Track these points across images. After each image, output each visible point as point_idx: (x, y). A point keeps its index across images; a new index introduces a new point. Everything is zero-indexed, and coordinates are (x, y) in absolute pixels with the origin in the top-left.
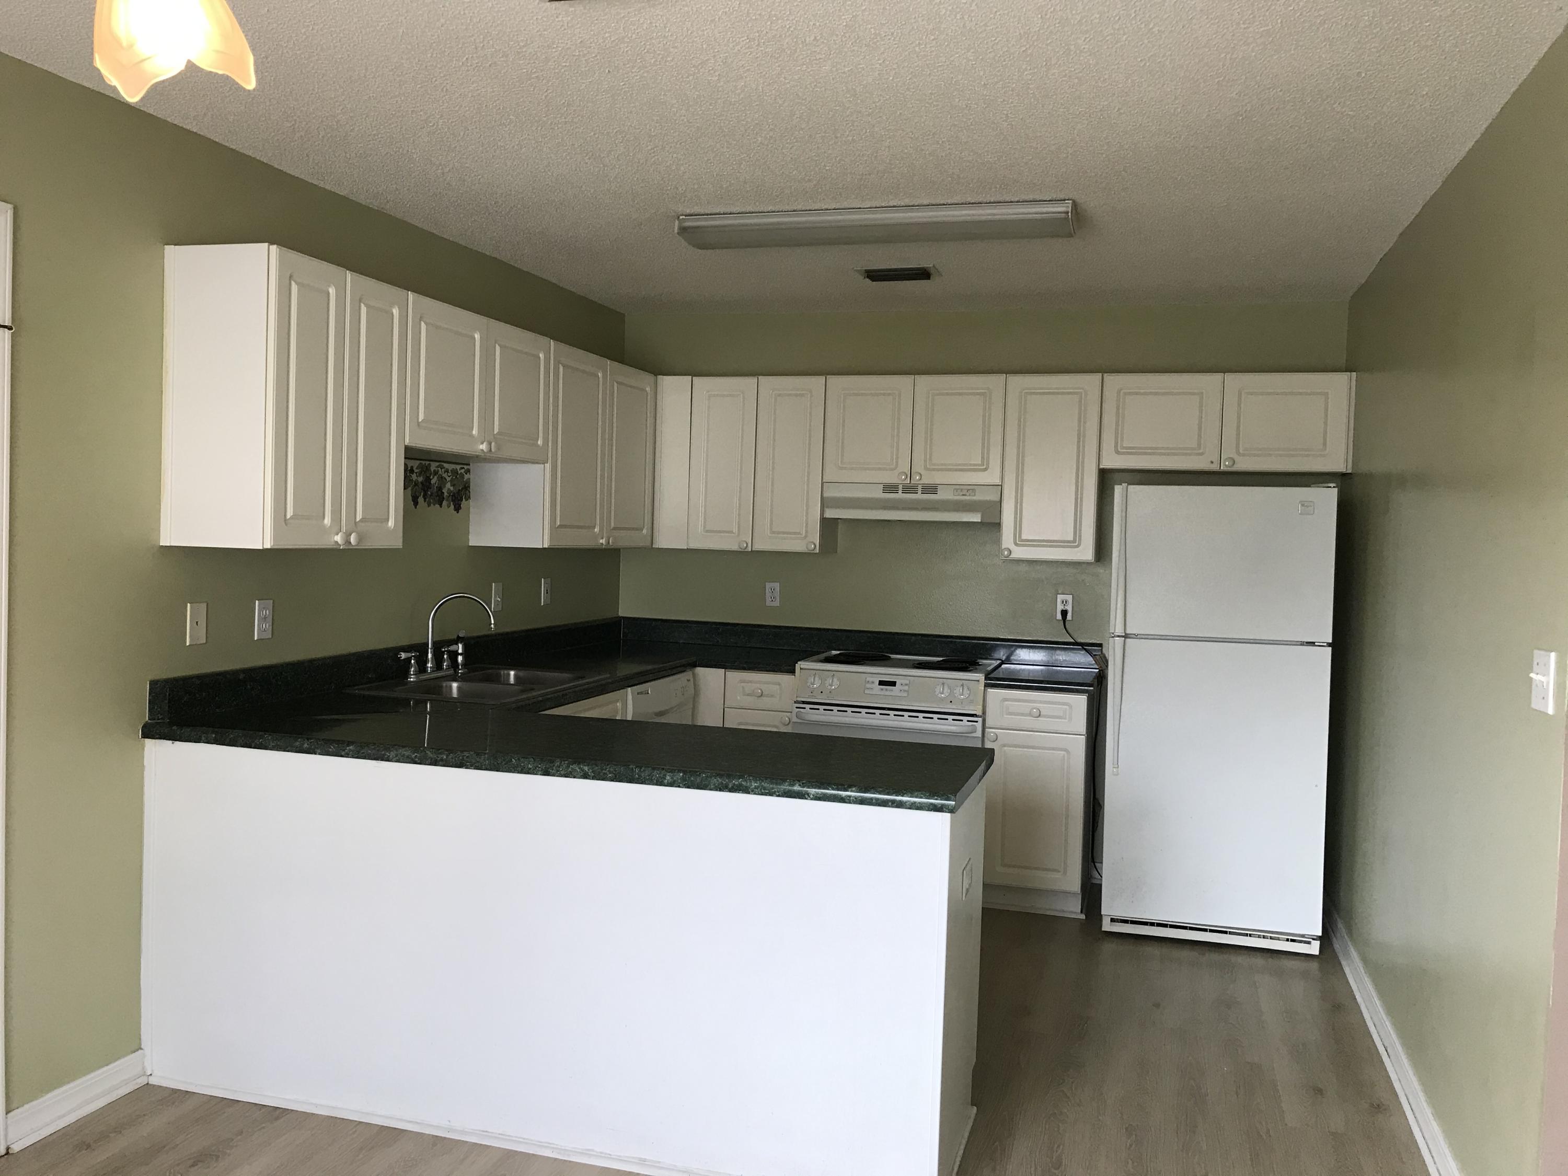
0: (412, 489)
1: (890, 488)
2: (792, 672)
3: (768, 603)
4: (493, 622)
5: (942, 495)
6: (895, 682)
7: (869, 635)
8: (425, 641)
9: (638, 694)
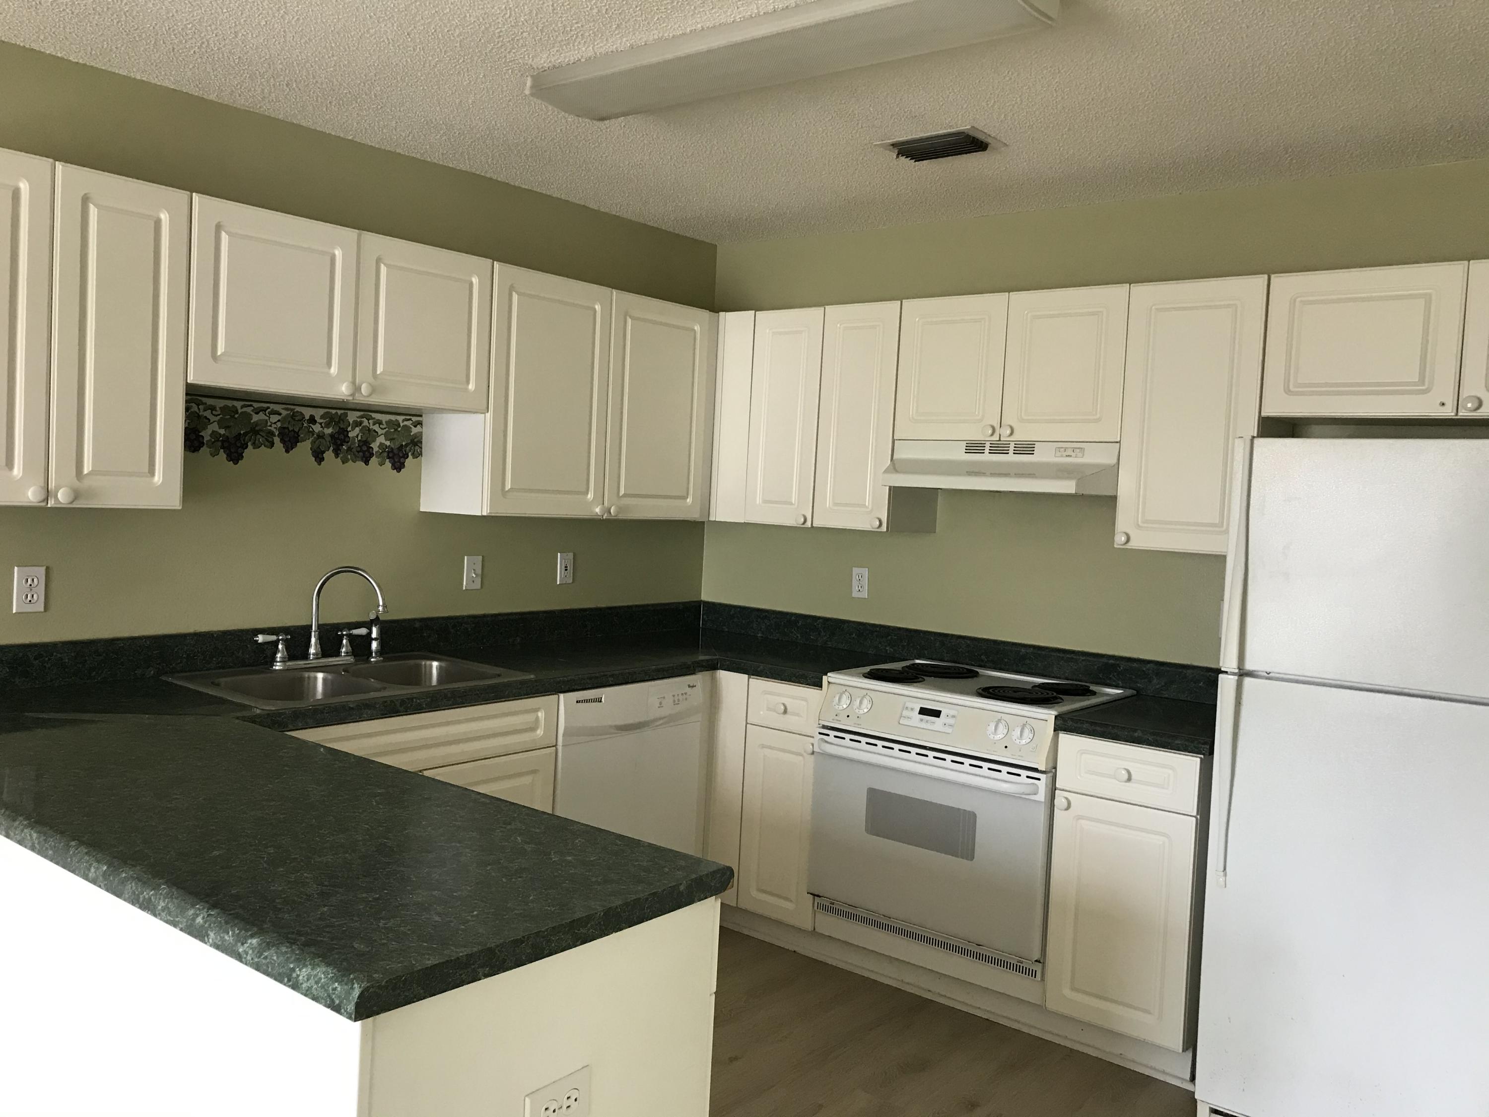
0: (313, 443)
1: (974, 447)
2: (819, 685)
3: (855, 594)
4: (381, 603)
5: (1041, 455)
6: (940, 712)
7: (969, 642)
8: (309, 623)
9: (577, 702)
